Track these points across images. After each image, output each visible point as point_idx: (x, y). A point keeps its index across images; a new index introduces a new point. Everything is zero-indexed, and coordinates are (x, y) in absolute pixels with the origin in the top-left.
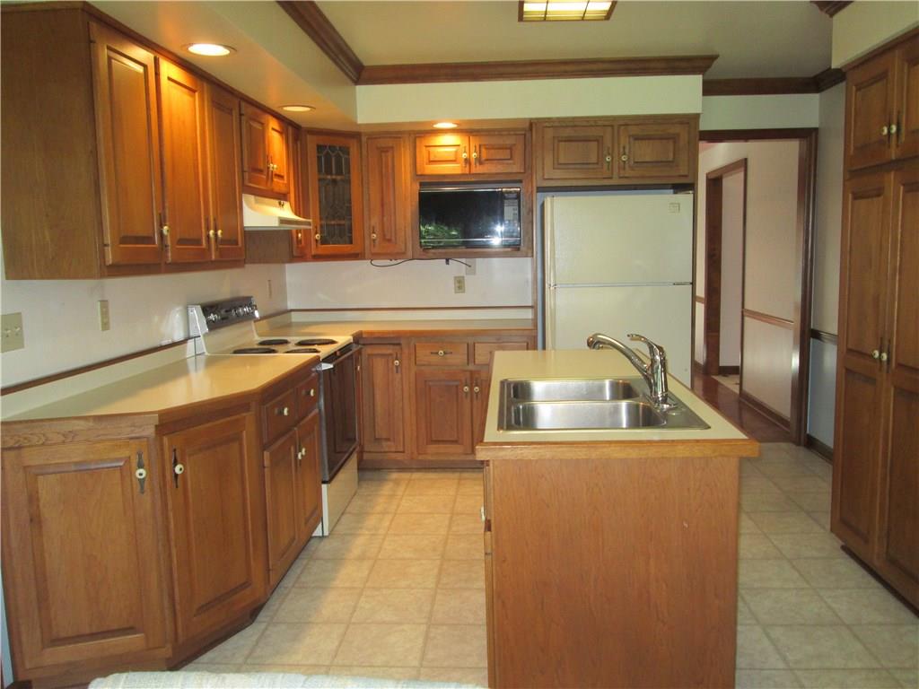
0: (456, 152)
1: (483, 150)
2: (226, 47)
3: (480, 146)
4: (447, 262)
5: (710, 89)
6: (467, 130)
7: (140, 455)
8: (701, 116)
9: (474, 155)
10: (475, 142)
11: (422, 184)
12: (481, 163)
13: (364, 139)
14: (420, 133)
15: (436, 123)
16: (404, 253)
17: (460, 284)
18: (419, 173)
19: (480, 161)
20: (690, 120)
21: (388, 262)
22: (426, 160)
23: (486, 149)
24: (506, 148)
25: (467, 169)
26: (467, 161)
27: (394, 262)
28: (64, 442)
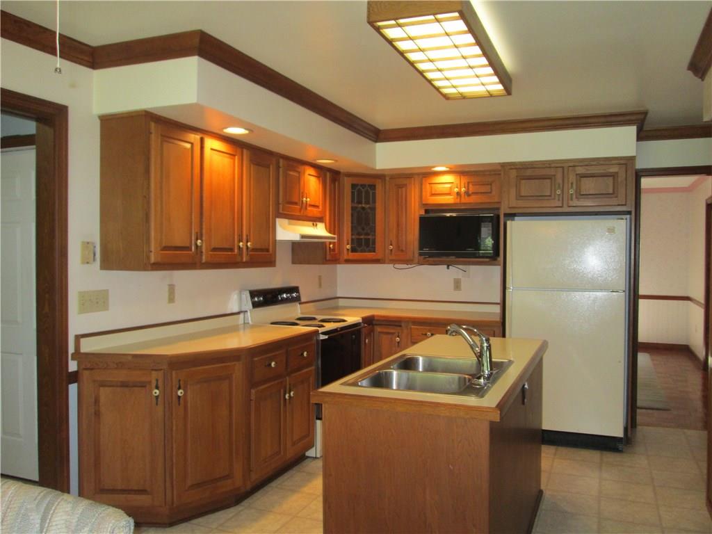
0: (451, 188)
1: (470, 186)
2: (245, 129)
3: (468, 183)
4: (448, 268)
5: (642, 136)
6: (460, 172)
7: (157, 380)
8: (637, 158)
9: (463, 189)
10: (464, 180)
11: (427, 211)
12: (469, 195)
13: (387, 179)
14: (427, 174)
15: (434, 167)
16: (412, 260)
17: (457, 285)
18: (424, 203)
19: (467, 193)
20: (628, 161)
21: (405, 266)
22: (428, 194)
23: (473, 185)
24: (488, 184)
25: (458, 200)
26: (458, 194)
27: (410, 266)
28: (116, 368)
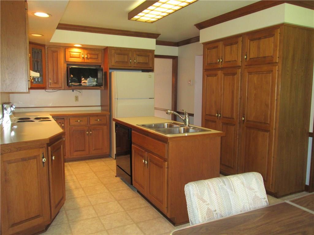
0: (80, 55)
1: (89, 55)
2: (48, 14)
3: (88, 53)
4: (73, 91)
5: (158, 43)
6: (84, 48)
7: (43, 154)
8: (155, 51)
9: (86, 56)
10: (86, 52)
11: (67, 64)
12: (88, 59)
13: (46, 47)
14: (67, 47)
15: (75, 45)
17: (77, 98)
18: (67, 60)
19: (87, 58)
20: (152, 51)
22: (69, 56)
23: (89, 54)
24: (96, 55)
25: (83, 60)
26: (83, 58)
28: (17, 151)
